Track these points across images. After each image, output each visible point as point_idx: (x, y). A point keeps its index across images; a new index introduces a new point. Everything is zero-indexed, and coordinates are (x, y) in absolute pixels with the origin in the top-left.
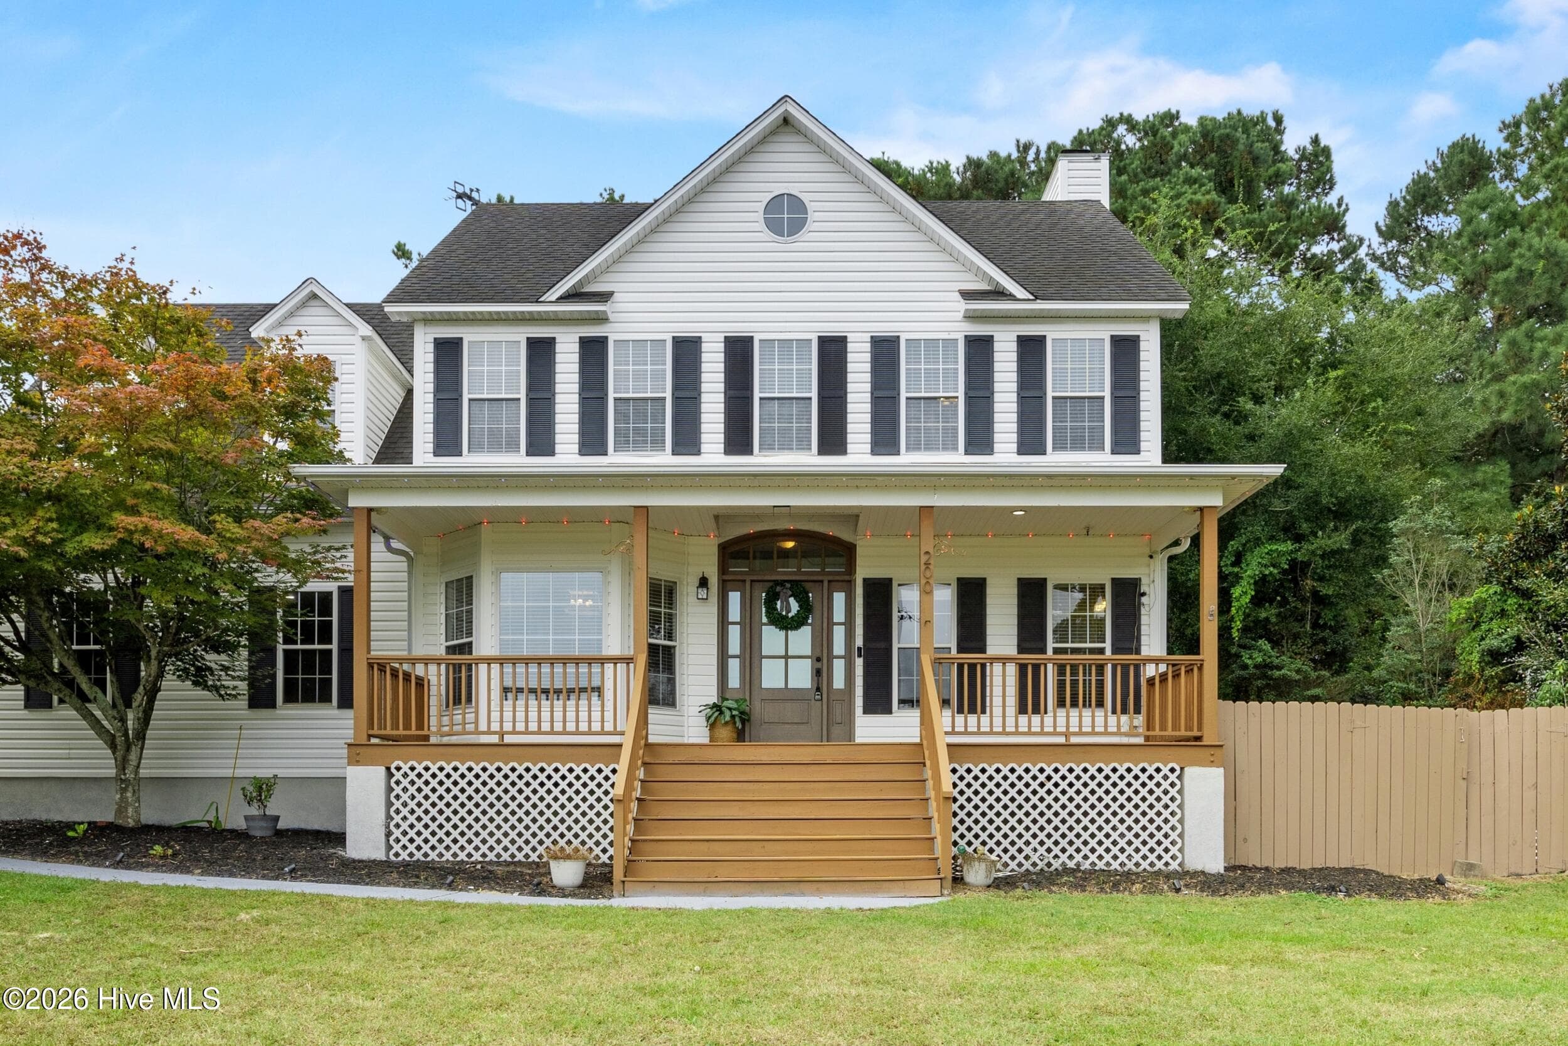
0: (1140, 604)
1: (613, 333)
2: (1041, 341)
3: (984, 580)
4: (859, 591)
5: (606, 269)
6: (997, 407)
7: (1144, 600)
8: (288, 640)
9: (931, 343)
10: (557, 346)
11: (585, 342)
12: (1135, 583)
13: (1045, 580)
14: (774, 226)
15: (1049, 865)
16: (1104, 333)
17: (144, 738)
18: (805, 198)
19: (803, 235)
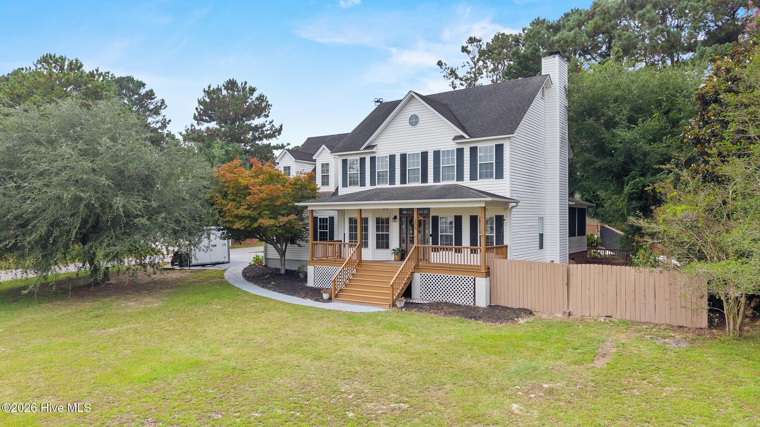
0: (503, 223)
1: (377, 155)
2: (476, 148)
3: (461, 216)
4: (431, 219)
5: (375, 139)
6: (465, 168)
7: (504, 221)
8: (320, 229)
9: (448, 151)
10: (366, 159)
11: (371, 158)
12: (502, 216)
13: (477, 216)
14: (411, 124)
15: (443, 300)
16: (493, 144)
17: (285, 255)
18: (418, 115)
19: (418, 125)
